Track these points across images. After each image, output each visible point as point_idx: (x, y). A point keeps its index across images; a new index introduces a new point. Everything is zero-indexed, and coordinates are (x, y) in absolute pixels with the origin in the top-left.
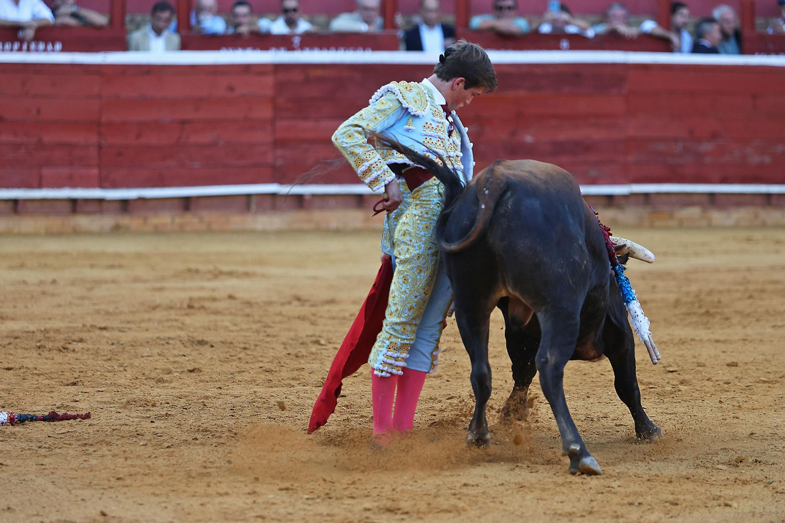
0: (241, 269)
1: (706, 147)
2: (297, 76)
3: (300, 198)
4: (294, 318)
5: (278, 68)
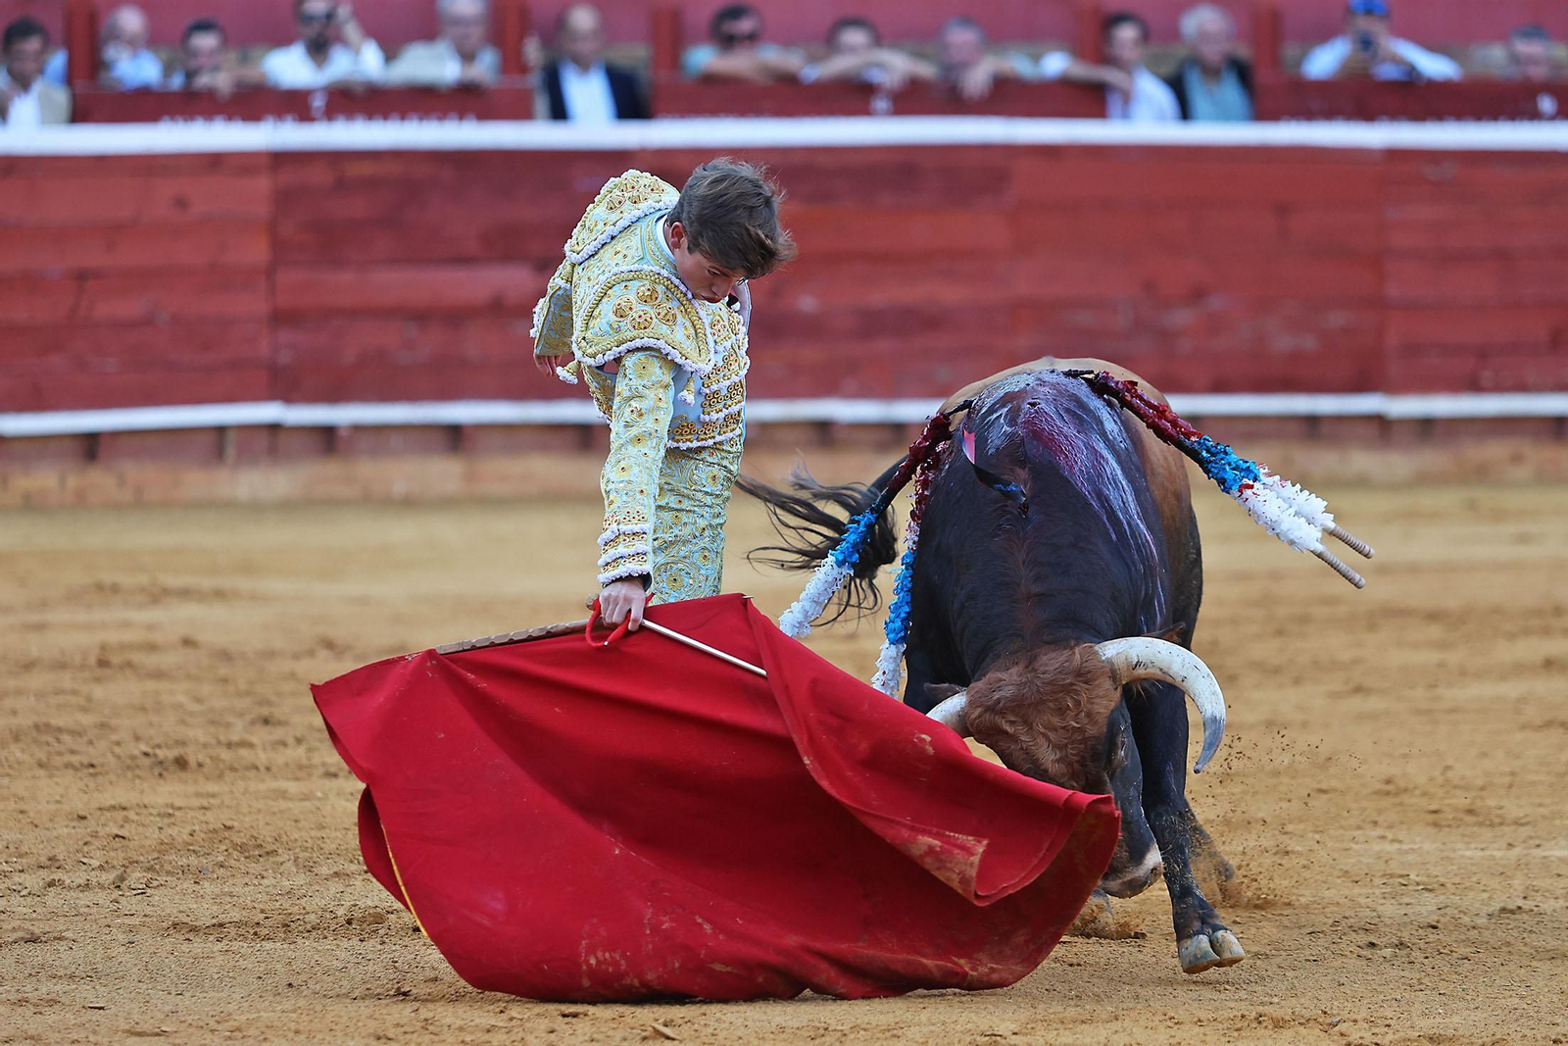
0: (207, 583)
1: (1182, 318)
2: (320, 176)
3: (328, 432)
5: (280, 159)
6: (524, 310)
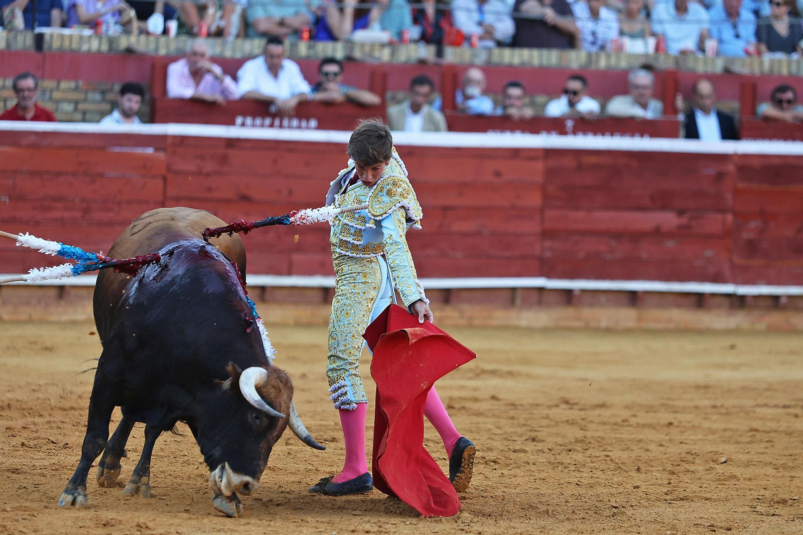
0: (505, 368)
2: (569, 162)
3: (568, 292)
4: (562, 422)
5: (549, 153)
6: (671, 235)
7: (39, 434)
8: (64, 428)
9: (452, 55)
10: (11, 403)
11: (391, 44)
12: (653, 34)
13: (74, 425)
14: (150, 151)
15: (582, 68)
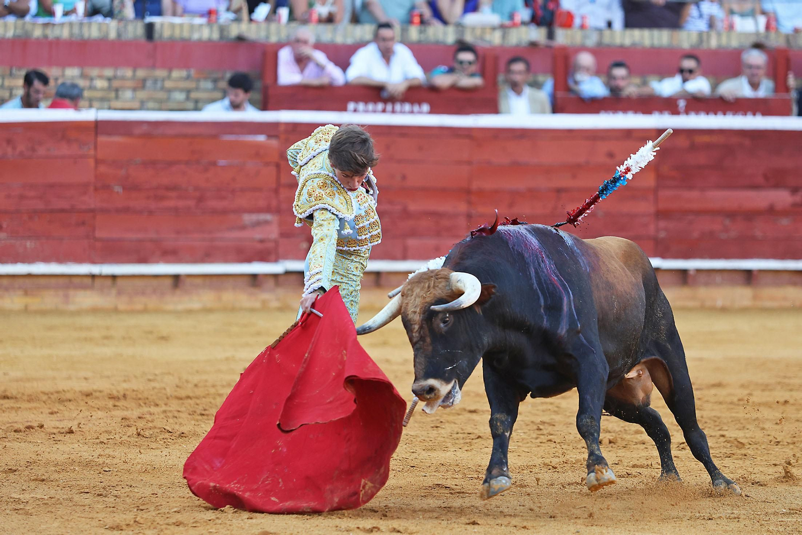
2: (682, 142)
3: (684, 272)
6: (785, 213)
7: (155, 424)
8: (180, 417)
9: (562, 37)
10: (127, 393)
11: (502, 27)
12: (763, 13)
13: (190, 414)
14: (261, 138)
15: (693, 47)
